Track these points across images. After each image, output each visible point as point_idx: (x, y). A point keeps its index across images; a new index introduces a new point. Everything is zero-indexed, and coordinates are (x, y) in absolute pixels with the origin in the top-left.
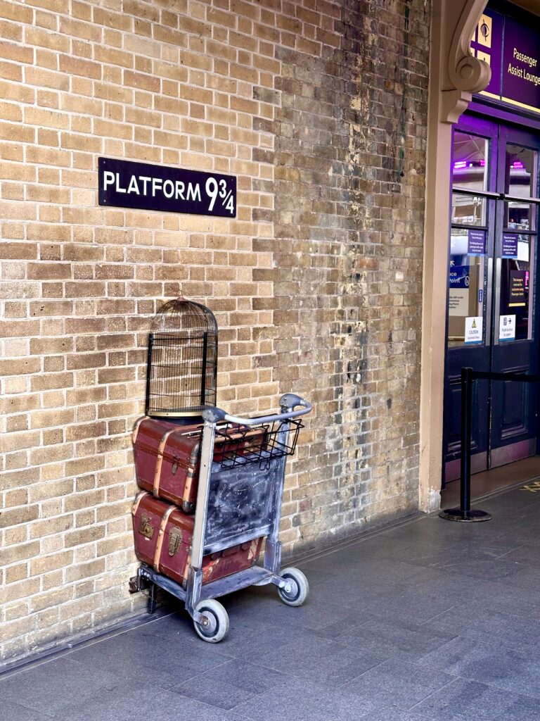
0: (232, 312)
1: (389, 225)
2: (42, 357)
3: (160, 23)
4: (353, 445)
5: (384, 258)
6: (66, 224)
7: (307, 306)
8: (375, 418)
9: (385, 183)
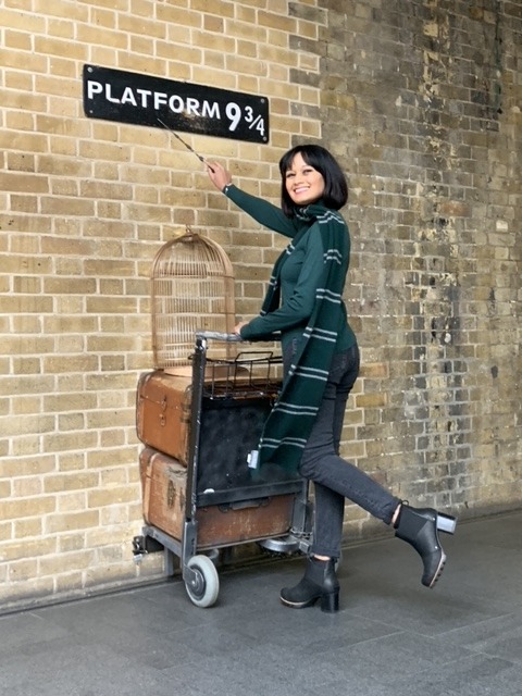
0: (266, 248)
1: (484, 166)
2: (12, 276)
4: (443, 415)
5: (478, 203)
6: (41, 134)
7: (371, 250)
8: (474, 387)
9: (476, 119)
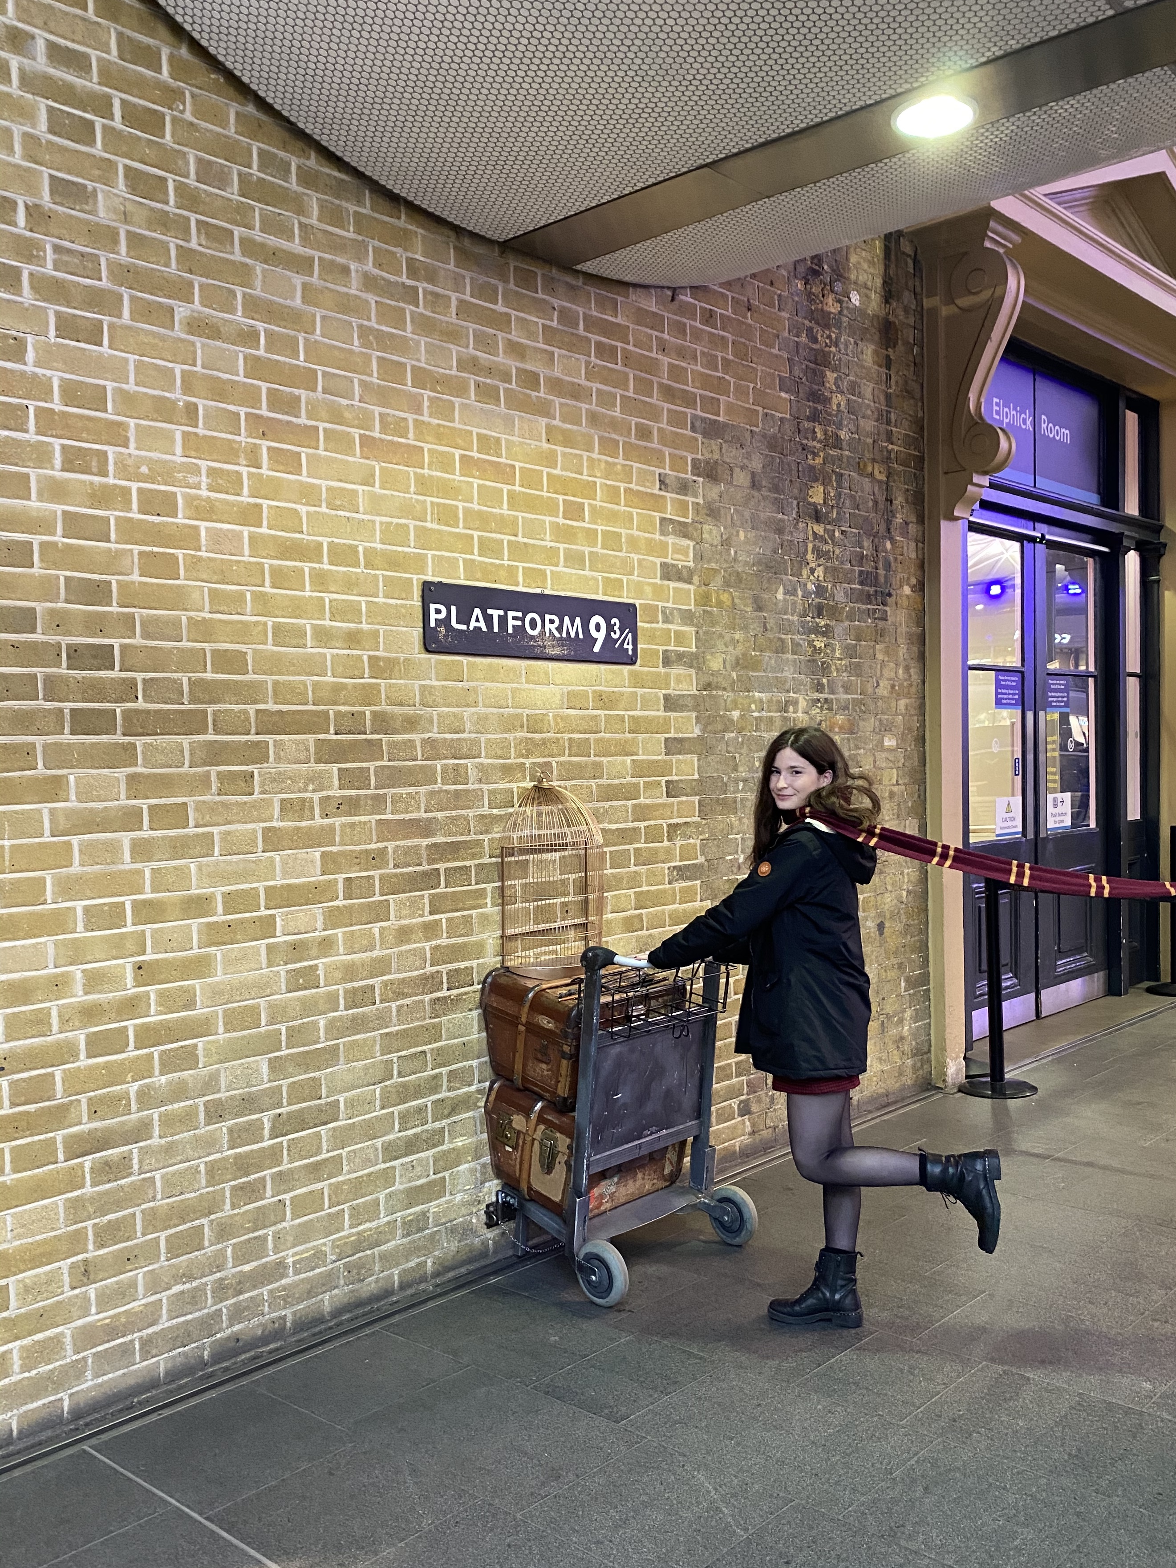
0: (634, 802)
1: (871, 667)
2: (343, 877)
3: (514, 386)
5: (864, 716)
6: (374, 681)
9: (864, 607)
